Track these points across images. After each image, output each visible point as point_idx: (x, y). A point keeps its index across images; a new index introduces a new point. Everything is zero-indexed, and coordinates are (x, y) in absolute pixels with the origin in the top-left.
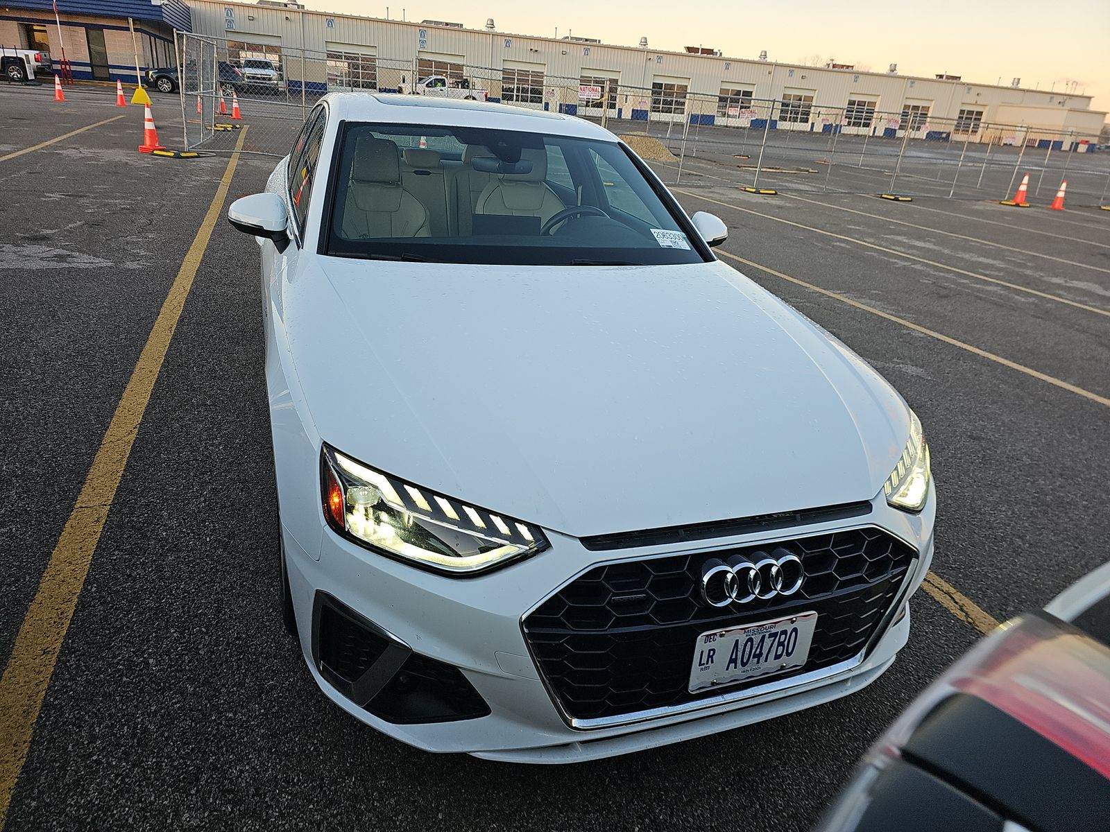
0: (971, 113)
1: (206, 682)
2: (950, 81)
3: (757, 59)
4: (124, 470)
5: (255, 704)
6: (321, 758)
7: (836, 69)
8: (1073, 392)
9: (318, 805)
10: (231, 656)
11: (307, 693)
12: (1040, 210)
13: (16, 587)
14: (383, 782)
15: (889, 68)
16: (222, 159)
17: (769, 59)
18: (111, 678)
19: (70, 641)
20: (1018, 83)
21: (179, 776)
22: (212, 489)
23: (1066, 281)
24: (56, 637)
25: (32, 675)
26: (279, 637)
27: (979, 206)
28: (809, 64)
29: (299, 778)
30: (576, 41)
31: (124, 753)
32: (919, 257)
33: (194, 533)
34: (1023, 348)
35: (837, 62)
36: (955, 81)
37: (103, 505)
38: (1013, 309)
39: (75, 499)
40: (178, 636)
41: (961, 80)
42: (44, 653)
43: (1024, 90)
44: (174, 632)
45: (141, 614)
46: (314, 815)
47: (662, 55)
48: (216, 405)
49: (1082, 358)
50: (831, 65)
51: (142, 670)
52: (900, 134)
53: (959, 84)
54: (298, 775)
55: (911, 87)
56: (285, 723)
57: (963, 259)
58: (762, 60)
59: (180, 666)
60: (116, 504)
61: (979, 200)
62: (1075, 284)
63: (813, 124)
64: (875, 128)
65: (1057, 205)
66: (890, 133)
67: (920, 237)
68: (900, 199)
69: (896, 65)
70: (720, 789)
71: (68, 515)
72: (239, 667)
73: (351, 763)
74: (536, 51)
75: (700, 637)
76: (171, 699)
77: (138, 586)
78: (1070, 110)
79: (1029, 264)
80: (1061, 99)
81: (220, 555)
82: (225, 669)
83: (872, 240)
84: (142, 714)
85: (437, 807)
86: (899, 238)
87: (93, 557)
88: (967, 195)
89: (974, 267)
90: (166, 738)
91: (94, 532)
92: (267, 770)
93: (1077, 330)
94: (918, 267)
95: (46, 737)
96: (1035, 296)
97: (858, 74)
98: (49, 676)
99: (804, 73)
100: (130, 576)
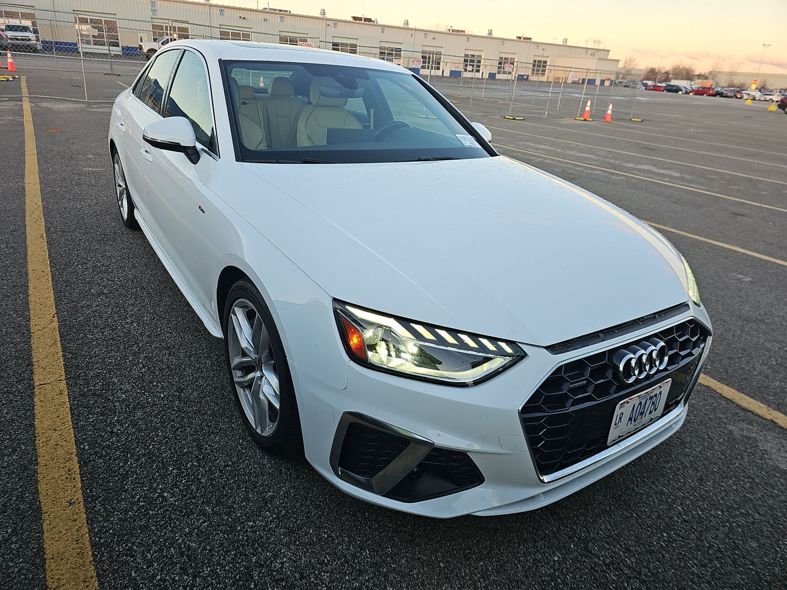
0: (540, 62)
1: (219, 503)
2: (526, 40)
3: (402, 25)
4: (62, 351)
5: (266, 512)
6: (336, 541)
7: (455, 33)
8: (673, 232)
9: (351, 575)
10: (228, 480)
11: (301, 496)
12: (599, 123)
13: (17, 456)
14: (390, 549)
15: (487, 32)
16: (15, 102)
17: (411, 26)
18: (139, 513)
19: (88, 491)
20: (566, 42)
21: (235, 577)
22: (145, 357)
23: (635, 166)
24: (74, 490)
25: (70, 523)
26: (257, 459)
27: (564, 121)
28: (433, 29)
29: (327, 559)
30: (273, 11)
31: (181, 569)
32: (545, 155)
33: (148, 392)
34: (633, 208)
35: (454, 28)
36: (529, 41)
37: (59, 380)
38: (615, 184)
39: (31, 379)
40: (177, 472)
41: (532, 40)
42: (71, 504)
43: (570, 46)
44: (172, 470)
45: (137, 460)
46: (353, 584)
47: (337, 22)
48: (113, 293)
49: (667, 211)
50: (451, 30)
51: (162, 503)
52: (498, 76)
53: (530, 43)
54: (326, 557)
55: (503, 45)
56: (296, 522)
57: (571, 155)
58: (406, 26)
59: (192, 494)
60: (69, 378)
61: (562, 118)
62: (640, 166)
63: (443, 71)
64: (483, 73)
65: (607, 119)
66: (492, 76)
67: (540, 143)
68: (517, 118)
69: (492, 30)
70: (608, 509)
71: (32, 392)
72: (239, 488)
73: (359, 541)
74: (244, 18)
75: (618, 405)
76: (198, 520)
77: (123, 439)
78: (598, 59)
79: (610, 156)
80: (592, 52)
81: (178, 406)
82: (228, 490)
83: (513, 146)
84: (181, 536)
85: (436, 559)
86: (528, 143)
87: (73, 422)
88: (554, 115)
89: (580, 159)
90: (210, 551)
91: (62, 402)
92: (300, 558)
93: (656, 194)
94: (548, 161)
95: (108, 569)
96: (623, 175)
97: (469, 37)
98: (85, 521)
99: (435, 35)
100: (112, 432)
